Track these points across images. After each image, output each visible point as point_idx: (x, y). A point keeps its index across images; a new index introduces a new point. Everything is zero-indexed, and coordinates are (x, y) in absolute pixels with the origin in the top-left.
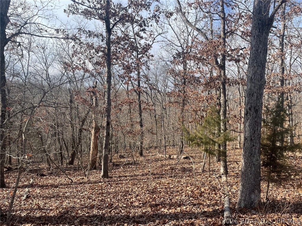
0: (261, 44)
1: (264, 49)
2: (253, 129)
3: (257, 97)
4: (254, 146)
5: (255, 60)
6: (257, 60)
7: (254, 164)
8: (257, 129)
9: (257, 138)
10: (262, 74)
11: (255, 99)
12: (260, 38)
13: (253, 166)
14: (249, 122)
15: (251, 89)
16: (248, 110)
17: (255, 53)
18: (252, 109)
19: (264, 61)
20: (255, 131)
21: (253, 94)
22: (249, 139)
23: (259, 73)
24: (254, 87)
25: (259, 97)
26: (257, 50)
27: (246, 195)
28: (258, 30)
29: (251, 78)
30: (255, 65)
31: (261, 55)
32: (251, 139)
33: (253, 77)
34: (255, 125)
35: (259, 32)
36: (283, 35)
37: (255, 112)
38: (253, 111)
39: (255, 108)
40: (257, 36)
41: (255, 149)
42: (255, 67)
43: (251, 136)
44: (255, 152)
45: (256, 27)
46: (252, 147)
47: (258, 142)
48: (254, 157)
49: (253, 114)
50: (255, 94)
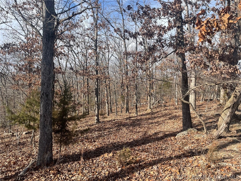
0: (48, 49)
1: (51, 53)
2: (45, 109)
3: (47, 86)
4: (46, 120)
5: (45, 60)
6: (46, 60)
7: (46, 133)
8: (48, 108)
9: (48, 115)
10: (50, 70)
11: (46, 87)
12: (47, 45)
13: (45, 134)
14: (43, 104)
15: (43, 80)
16: (42, 95)
17: (45, 55)
18: (44, 94)
19: (51, 61)
20: (46, 110)
21: (44, 84)
22: (42, 116)
23: (48, 69)
24: (45, 79)
25: (48, 86)
26: (46, 53)
27: (41, 156)
28: (46, 39)
29: (43, 72)
30: (45, 63)
31: (49, 57)
32: (44, 115)
33: (44, 72)
34: (46, 106)
35: (47, 41)
36: (96, 40)
37: (46, 97)
38: (45, 96)
39: (46, 94)
40: (46, 43)
41: (47, 122)
42: (45, 65)
43: (44, 114)
44: (47, 124)
45: (44, 37)
46: (45, 121)
47: (49, 117)
48: (46, 128)
49: (45, 98)
50: (46, 84)
